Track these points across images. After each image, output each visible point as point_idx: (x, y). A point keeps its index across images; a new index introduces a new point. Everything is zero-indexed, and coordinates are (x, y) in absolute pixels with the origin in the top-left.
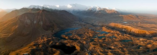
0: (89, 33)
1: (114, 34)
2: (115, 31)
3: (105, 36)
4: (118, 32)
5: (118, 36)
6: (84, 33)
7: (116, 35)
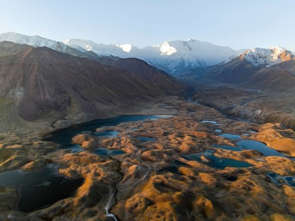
0: (182, 137)
3: (250, 161)
6: (165, 134)
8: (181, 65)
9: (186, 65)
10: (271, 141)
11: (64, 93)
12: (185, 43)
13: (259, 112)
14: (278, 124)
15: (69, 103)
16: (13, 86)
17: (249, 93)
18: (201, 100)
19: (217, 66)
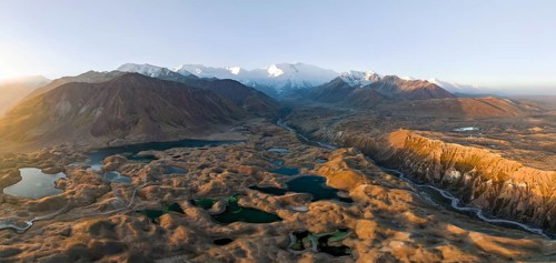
1: (357, 216)
2: (377, 190)
4: (401, 200)
5: (381, 237)
7: (365, 228)
8: (288, 87)
9: (293, 86)
10: (333, 175)
11: (135, 113)
12: (292, 66)
13: (340, 133)
14: (350, 149)
15: (136, 123)
16: (97, 106)
17: (342, 112)
18: (289, 122)
19: (320, 87)
